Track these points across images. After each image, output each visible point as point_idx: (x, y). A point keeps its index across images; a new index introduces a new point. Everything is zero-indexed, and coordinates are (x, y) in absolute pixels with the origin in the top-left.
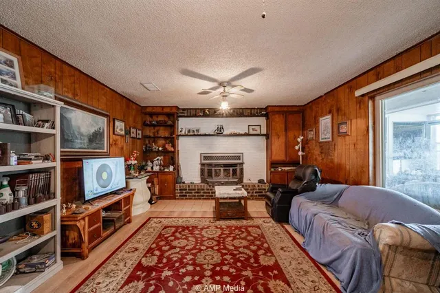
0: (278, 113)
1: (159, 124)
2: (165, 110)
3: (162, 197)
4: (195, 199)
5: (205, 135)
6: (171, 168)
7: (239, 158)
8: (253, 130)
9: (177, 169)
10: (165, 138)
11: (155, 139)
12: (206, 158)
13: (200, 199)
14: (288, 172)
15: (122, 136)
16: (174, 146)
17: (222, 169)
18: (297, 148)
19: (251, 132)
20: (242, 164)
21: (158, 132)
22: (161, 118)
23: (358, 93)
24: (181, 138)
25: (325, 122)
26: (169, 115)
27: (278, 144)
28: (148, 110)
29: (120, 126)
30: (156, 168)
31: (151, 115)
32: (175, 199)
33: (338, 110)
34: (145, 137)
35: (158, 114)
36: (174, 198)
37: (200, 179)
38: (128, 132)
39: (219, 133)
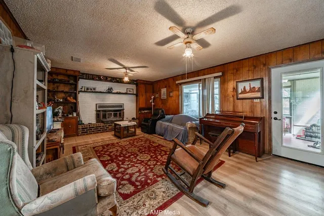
0: (143, 83)
1: (61, 82)
2: (68, 72)
4: (94, 133)
5: (101, 92)
6: (75, 114)
7: (121, 106)
8: (129, 91)
9: (78, 115)
12: (100, 107)
13: (98, 133)
14: (147, 113)
16: (76, 99)
17: (113, 113)
18: (151, 101)
19: (128, 92)
20: (123, 110)
21: (58, 87)
22: (60, 77)
23: (177, 82)
24: (80, 93)
25: (164, 91)
27: (142, 99)
32: (78, 136)
33: (169, 87)
37: (95, 120)
39: (110, 91)
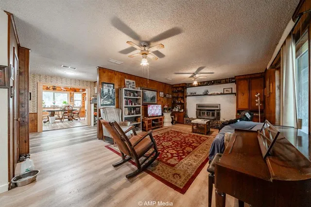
0: (244, 79)
1: (179, 91)
3: (178, 122)
5: (199, 95)
6: (182, 110)
7: (217, 107)
8: (227, 91)
9: (185, 111)
10: (181, 97)
11: (177, 98)
12: (199, 106)
15: (162, 97)
16: (184, 101)
17: (206, 112)
18: (256, 101)
19: (225, 92)
20: (219, 110)
21: (178, 95)
22: (180, 89)
24: (187, 97)
26: (183, 87)
28: (174, 86)
29: (162, 94)
30: (177, 110)
31: (176, 88)
34: (173, 97)
35: (178, 87)
36: (183, 123)
37: (196, 116)
38: (165, 96)
39: (206, 94)
